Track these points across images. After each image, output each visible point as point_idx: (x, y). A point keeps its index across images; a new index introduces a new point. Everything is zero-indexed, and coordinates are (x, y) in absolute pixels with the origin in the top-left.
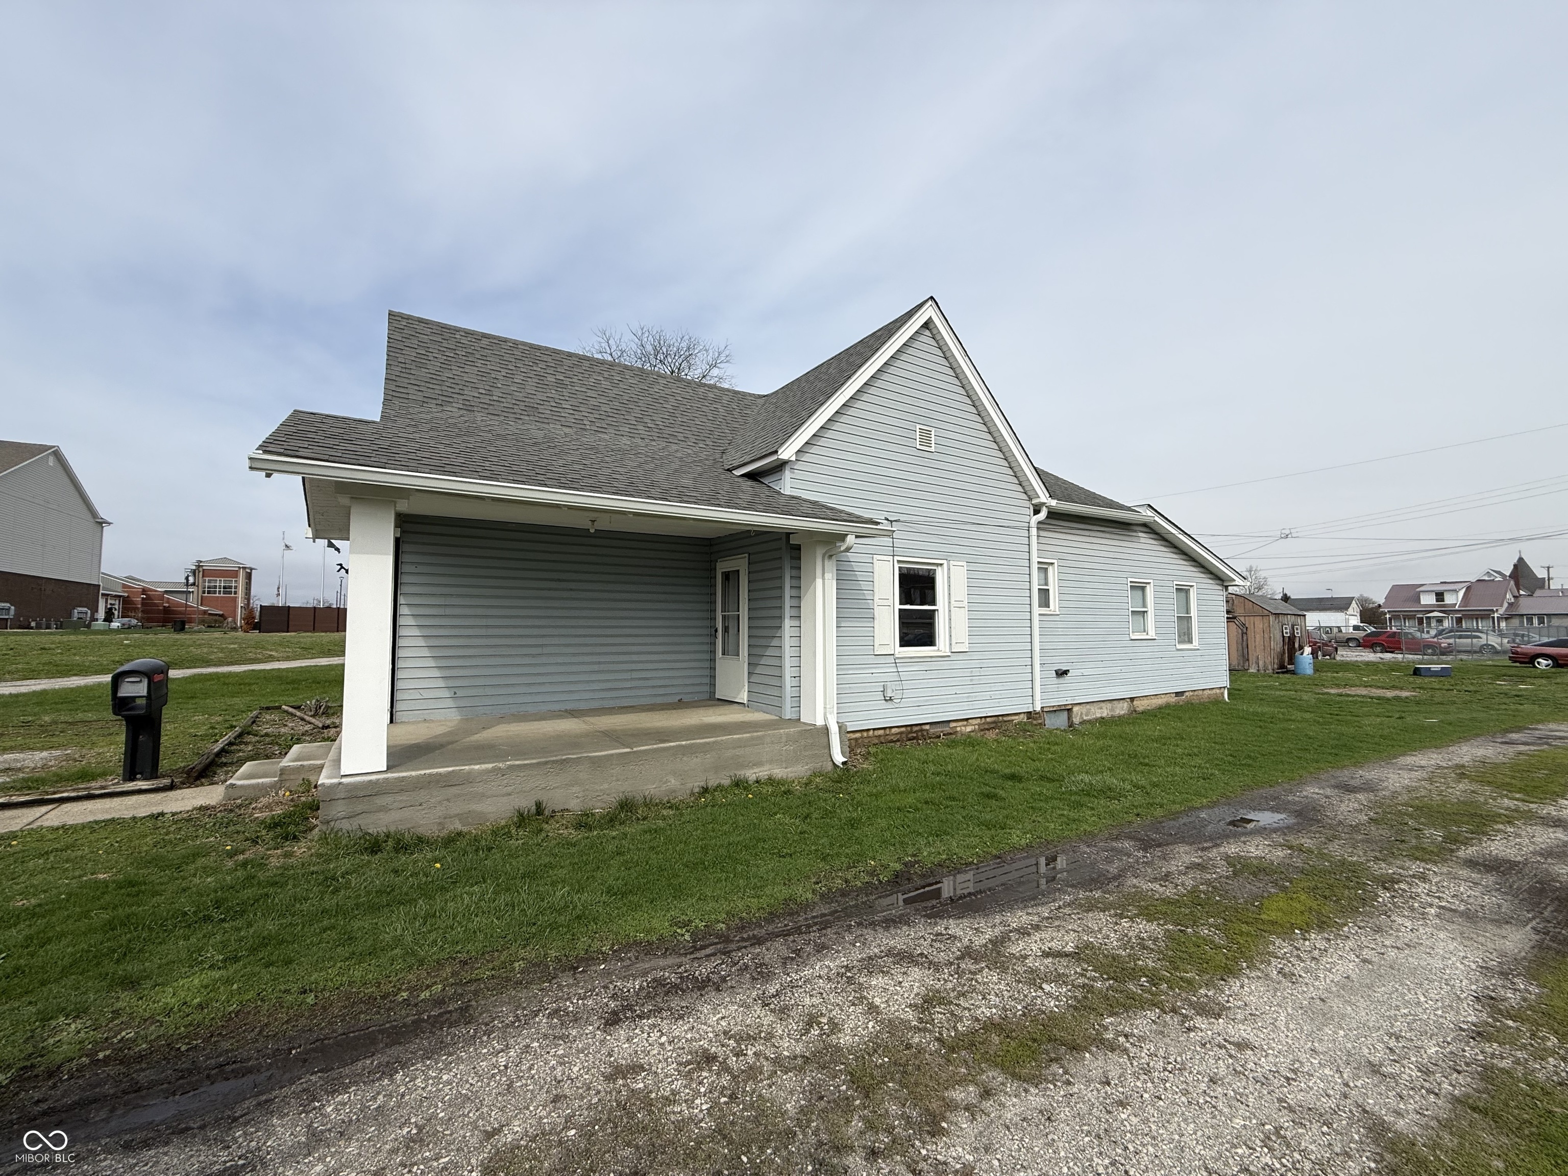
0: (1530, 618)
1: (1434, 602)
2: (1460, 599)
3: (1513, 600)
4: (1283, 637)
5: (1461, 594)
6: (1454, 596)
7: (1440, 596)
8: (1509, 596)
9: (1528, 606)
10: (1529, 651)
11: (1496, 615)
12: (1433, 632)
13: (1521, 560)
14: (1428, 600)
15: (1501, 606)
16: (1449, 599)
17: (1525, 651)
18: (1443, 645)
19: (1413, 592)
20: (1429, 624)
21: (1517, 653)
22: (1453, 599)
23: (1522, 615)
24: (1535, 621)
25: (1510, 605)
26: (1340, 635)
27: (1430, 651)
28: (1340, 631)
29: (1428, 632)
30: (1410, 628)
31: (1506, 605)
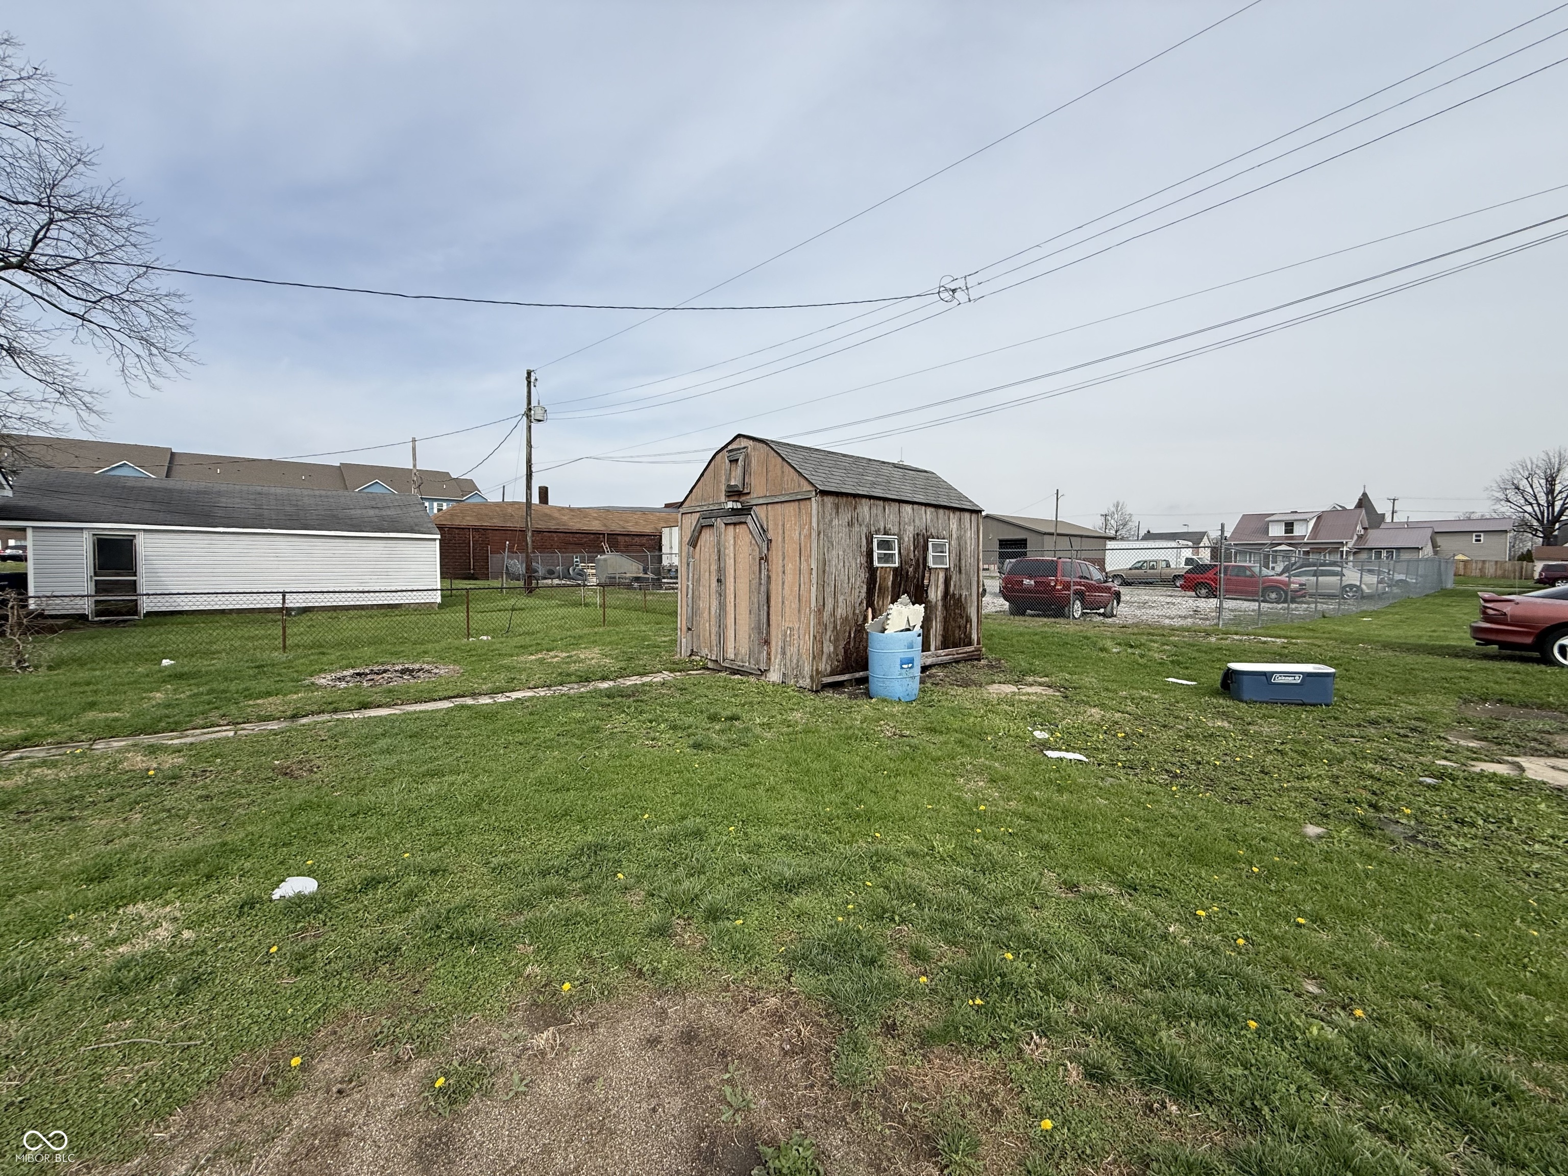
0: (1379, 551)
1: (1283, 534)
2: (1309, 530)
3: (1362, 532)
4: (872, 571)
5: (1311, 524)
6: (1304, 527)
7: (1289, 527)
8: (1359, 528)
9: (1376, 538)
10: (1541, 613)
11: (1345, 549)
12: (1279, 568)
13: (1365, 495)
14: (1277, 531)
15: (1352, 538)
16: (1299, 530)
17: (1519, 611)
18: (1293, 586)
19: (1259, 522)
20: (1275, 558)
21: (1501, 618)
22: (1302, 531)
23: (1371, 549)
24: (1384, 554)
25: (1360, 537)
26: (1168, 571)
27: (1273, 596)
28: (1168, 566)
29: (1273, 568)
30: (1252, 564)
31: (1355, 537)
